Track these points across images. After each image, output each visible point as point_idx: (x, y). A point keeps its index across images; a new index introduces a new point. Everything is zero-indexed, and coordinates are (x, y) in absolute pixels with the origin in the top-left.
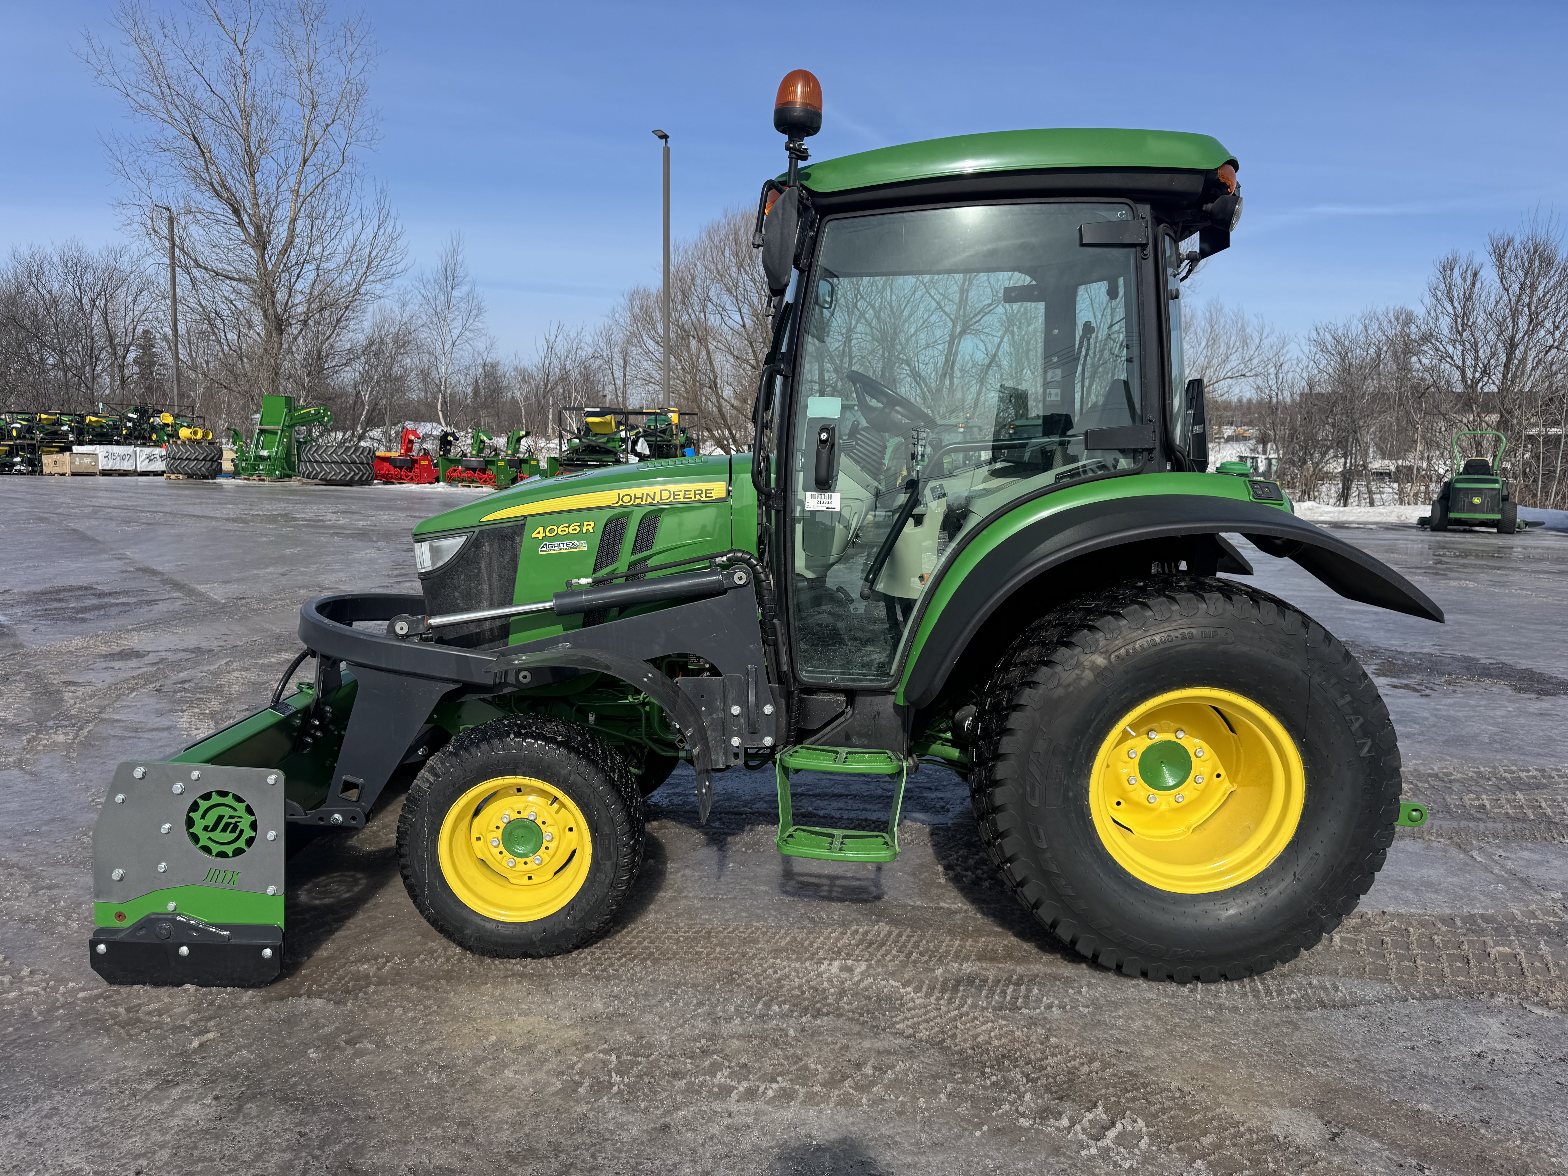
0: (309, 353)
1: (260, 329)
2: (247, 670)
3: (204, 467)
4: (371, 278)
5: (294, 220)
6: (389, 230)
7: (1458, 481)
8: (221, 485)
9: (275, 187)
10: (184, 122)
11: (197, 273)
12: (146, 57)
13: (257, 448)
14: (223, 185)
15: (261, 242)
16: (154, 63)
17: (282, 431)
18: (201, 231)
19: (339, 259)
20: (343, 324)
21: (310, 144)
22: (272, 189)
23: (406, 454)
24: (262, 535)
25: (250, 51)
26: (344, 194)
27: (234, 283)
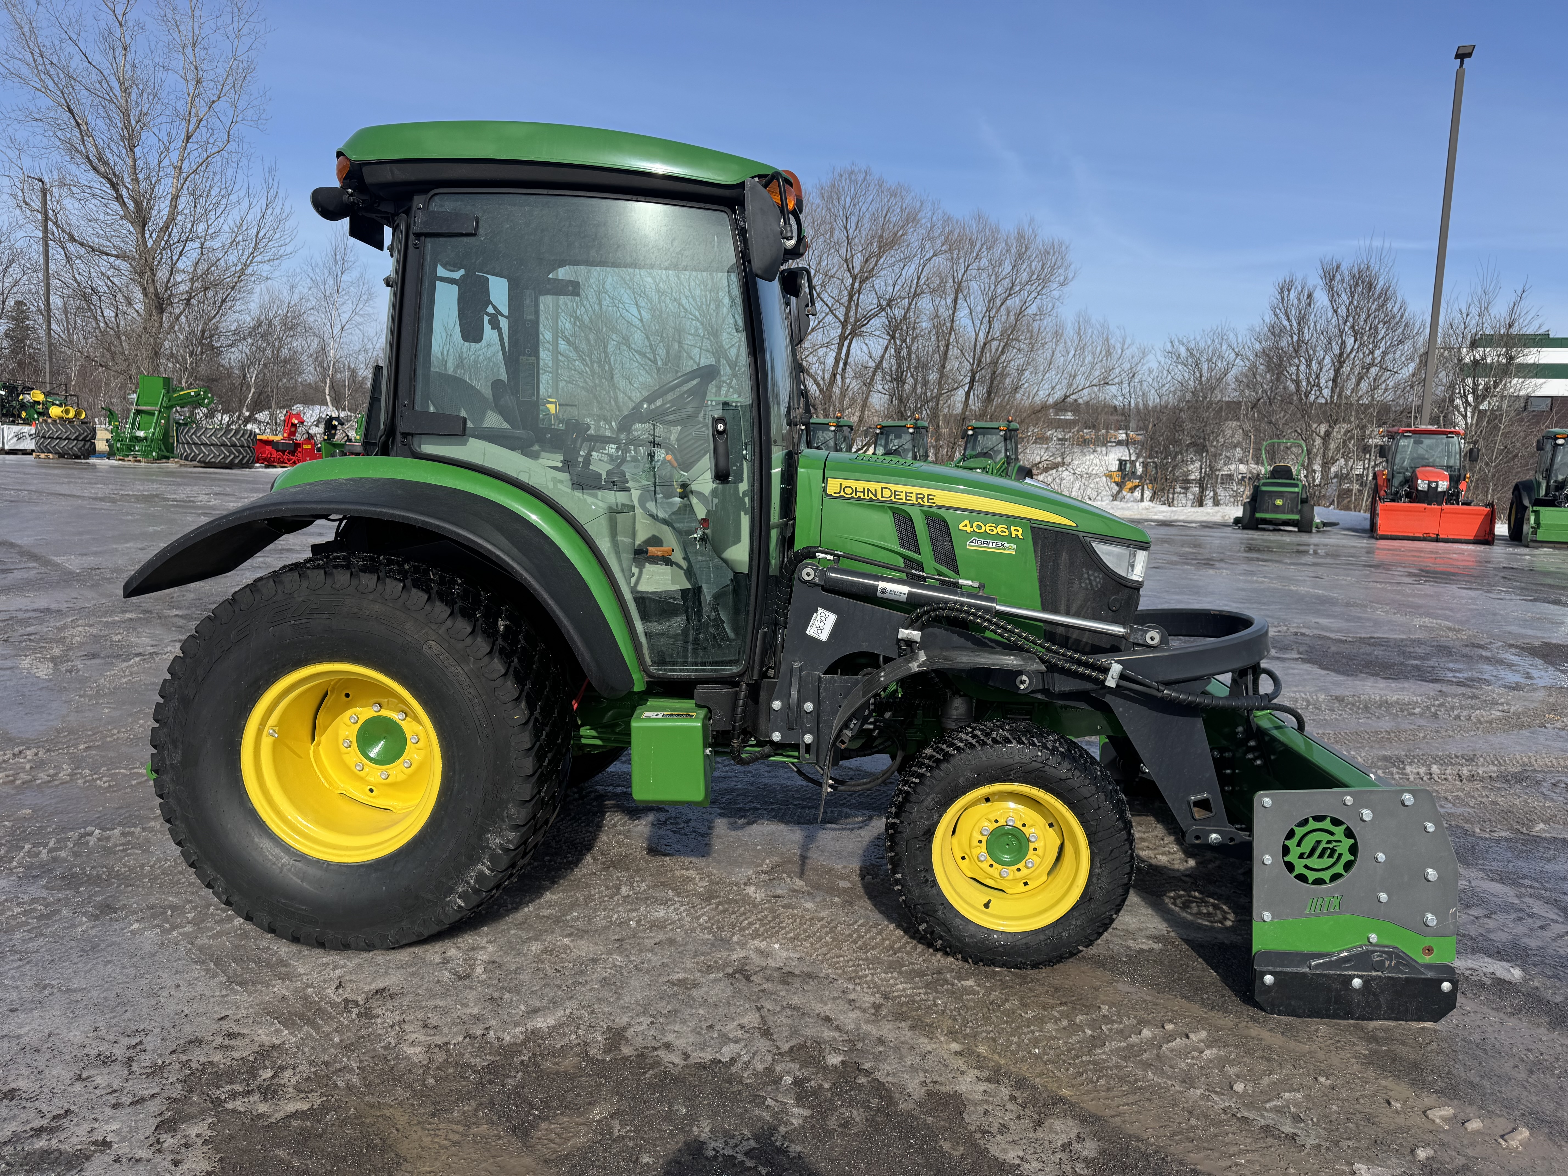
0: (192, 333)
1: (139, 306)
2: (91, 626)
3: (76, 448)
4: (258, 259)
5: (175, 198)
6: (278, 211)
7: (1265, 484)
8: (94, 465)
9: (156, 162)
10: (59, 93)
11: (72, 248)
12: (17, 24)
13: (133, 428)
14: (100, 159)
15: (141, 219)
16: (26, 29)
17: (160, 412)
18: (77, 204)
19: (224, 239)
20: (229, 304)
21: (194, 120)
22: (154, 163)
23: (289, 438)
24: (128, 514)
25: (131, 24)
26: (230, 172)
27: (112, 259)
